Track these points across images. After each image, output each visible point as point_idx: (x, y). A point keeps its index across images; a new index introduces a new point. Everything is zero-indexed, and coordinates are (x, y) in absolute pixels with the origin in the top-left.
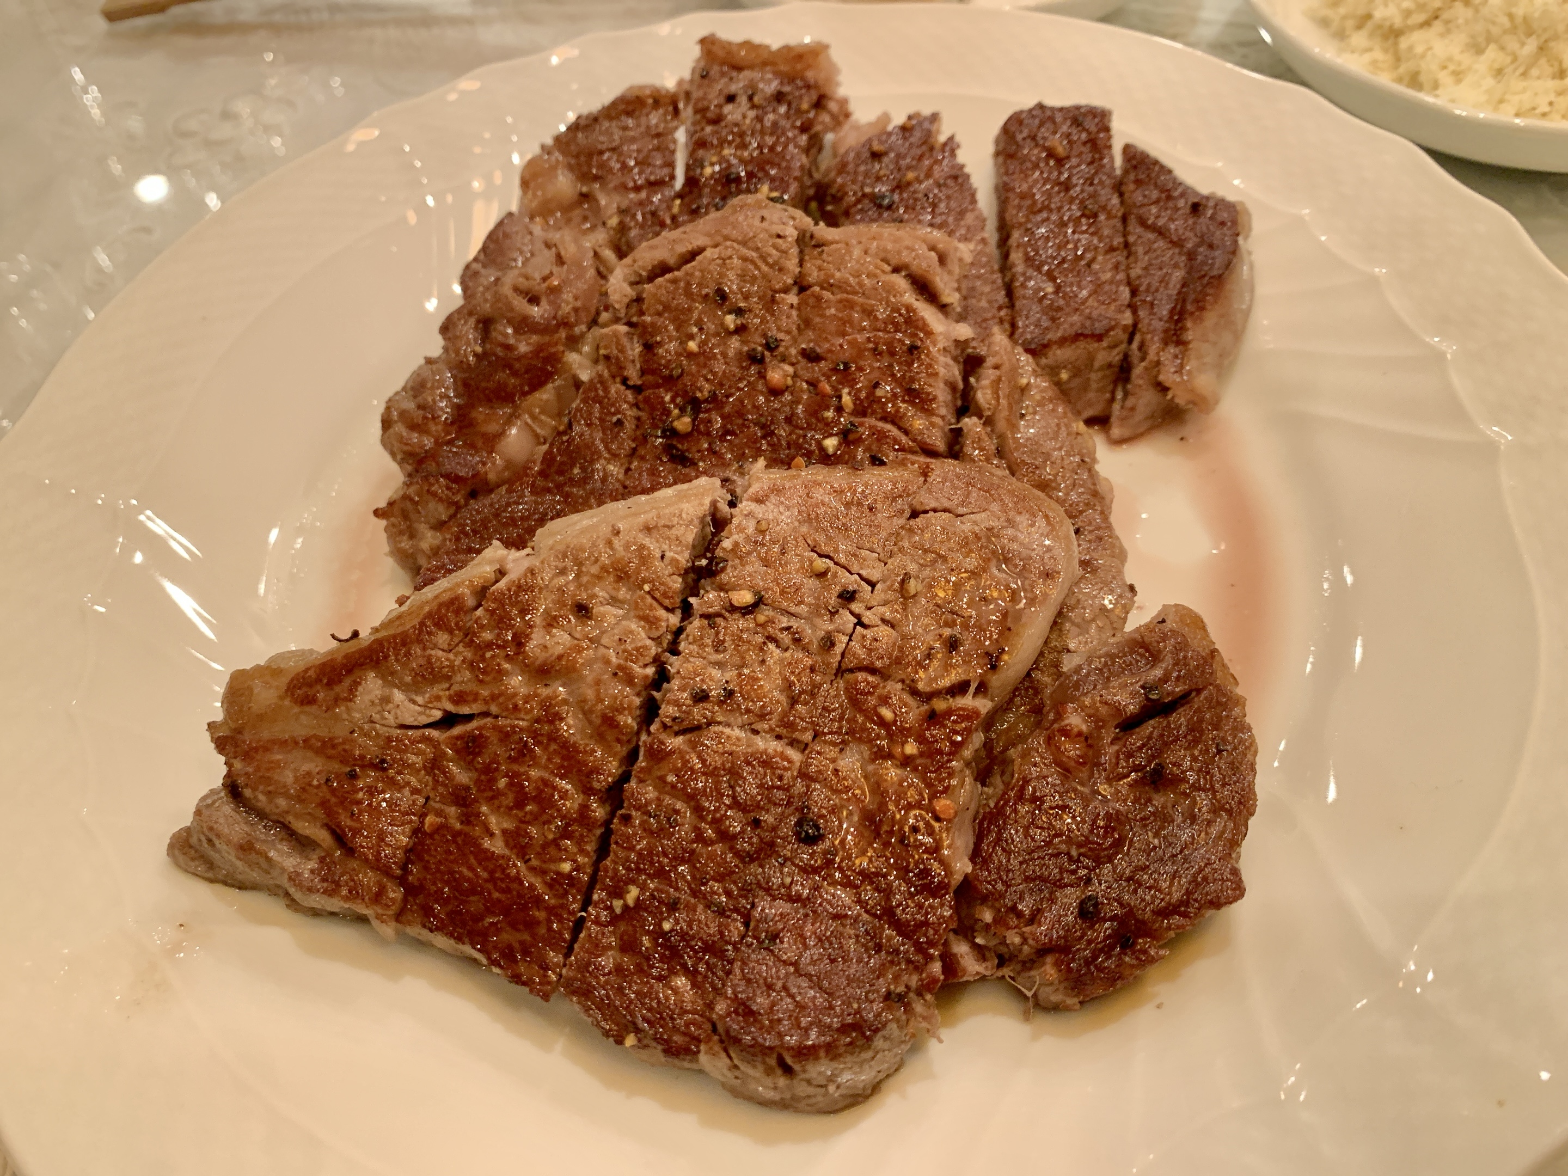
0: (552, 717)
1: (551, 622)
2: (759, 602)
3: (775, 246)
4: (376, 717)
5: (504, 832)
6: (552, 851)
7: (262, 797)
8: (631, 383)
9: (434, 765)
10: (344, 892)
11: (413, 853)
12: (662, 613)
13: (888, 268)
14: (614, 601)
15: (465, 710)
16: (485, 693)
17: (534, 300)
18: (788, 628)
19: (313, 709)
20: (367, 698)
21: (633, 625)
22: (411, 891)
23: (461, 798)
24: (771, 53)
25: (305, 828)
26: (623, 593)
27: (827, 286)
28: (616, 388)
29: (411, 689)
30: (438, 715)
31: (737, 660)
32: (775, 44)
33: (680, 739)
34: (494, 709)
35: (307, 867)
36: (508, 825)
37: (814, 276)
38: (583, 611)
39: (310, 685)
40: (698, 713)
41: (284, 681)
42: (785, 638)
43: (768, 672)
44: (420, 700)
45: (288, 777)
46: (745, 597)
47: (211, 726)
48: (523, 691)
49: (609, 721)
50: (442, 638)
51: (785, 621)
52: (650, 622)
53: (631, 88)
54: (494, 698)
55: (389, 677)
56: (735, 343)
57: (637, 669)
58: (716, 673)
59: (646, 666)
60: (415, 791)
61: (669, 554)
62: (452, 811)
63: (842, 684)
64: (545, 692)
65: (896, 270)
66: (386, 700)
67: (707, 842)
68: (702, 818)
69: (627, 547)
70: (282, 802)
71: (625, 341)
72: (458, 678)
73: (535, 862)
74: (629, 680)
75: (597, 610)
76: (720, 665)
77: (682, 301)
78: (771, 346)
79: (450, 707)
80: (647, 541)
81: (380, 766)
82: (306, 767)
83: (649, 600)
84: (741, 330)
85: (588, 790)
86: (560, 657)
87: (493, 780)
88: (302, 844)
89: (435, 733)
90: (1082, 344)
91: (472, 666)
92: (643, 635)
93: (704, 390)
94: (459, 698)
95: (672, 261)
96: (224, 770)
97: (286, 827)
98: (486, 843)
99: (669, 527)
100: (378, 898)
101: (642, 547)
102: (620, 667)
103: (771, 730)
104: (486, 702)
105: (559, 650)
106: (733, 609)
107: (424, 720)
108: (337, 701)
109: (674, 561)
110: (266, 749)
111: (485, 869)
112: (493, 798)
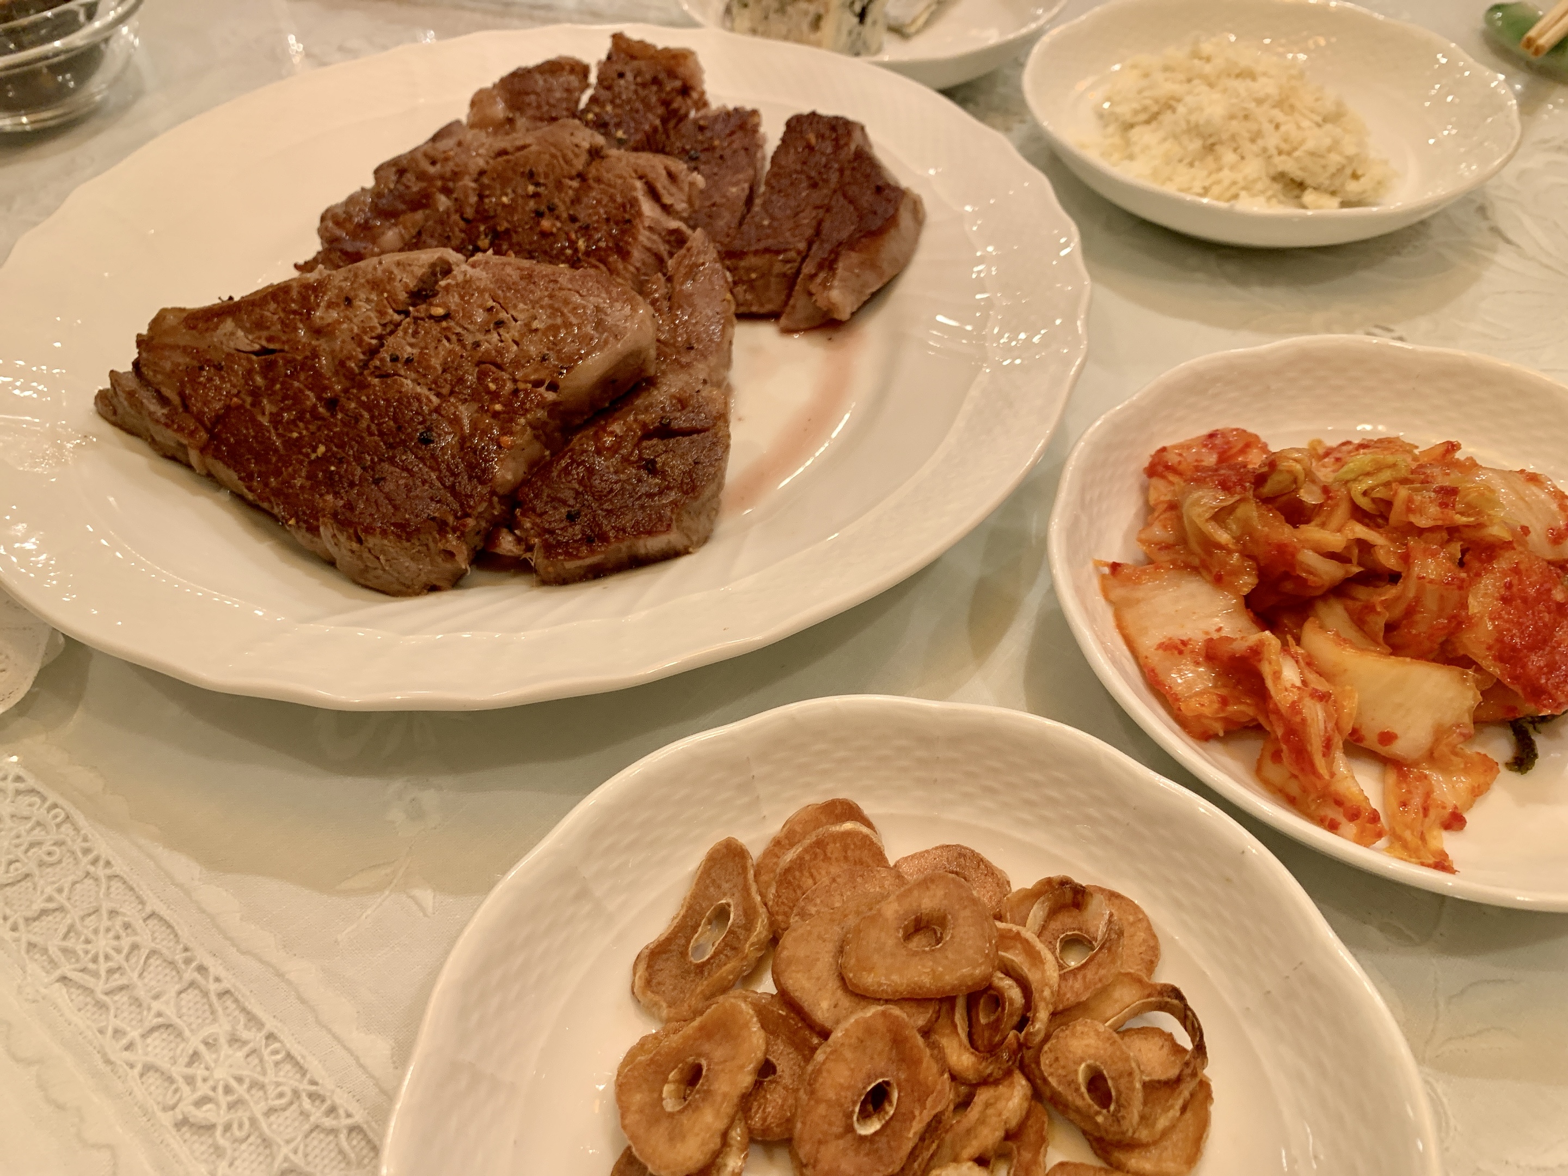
0: (315, 355)
1: (330, 305)
2: (447, 316)
3: (573, 151)
4: (225, 342)
5: (271, 414)
6: (291, 427)
7: (151, 373)
8: (465, 216)
9: (249, 373)
10: (175, 426)
11: (219, 419)
12: (391, 311)
13: (634, 175)
14: (368, 301)
15: (271, 346)
16: (284, 338)
17: (434, 163)
18: (457, 334)
19: (194, 332)
20: (224, 331)
21: (372, 314)
22: (213, 436)
23: (255, 394)
24: (656, 51)
25: (167, 392)
26: (374, 297)
27: (598, 180)
28: (456, 217)
29: (247, 331)
30: (257, 347)
31: (422, 344)
32: (660, 46)
33: (377, 380)
34: (286, 348)
35: (160, 411)
36: (274, 410)
37: (593, 172)
38: (349, 301)
39: (197, 319)
40: (389, 367)
41: (185, 315)
42: (454, 338)
43: (437, 355)
44: (250, 337)
45: (168, 366)
46: (440, 311)
47: (139, 335)
48: (304, 340)
49: (342, 364)
50: (273, 306)
51: (459, 330)
52: (382, 313)
53: (560, 57)
54: (288, 341)
55: (239, 324)
56: (532, 204)
57: (366, 338)
58: (409, 349)
59: (372, 338)
60: (234, 386)
61: (404, 280)
62: (249, 400)
63: (477, 369)
64: (314, 343)
65: (641, 178)
66: (232, 334)
67: (371, 434)
68: (373, 422)
69: (384, 271)
70: (160, 377)
71: (470, 192)
72: (273, 328)
73: (281, 431)
74: (360, 343)
75: (357, 303)
76: (412, 345)
77: (510, 174)
78: (552, 209)
79: (264, 343)
80: (396, 271)
81: (219, 368)
82: (181, 360)
83: (385, 302)
84: (536, 195)
85: (319, 398)
86: (329, 325)
87: (273, 385)
88: (163, 400)
89: (254, 357)
90: (767, 256)
91: (282, 322)
92: (376, 320)
93: (503, 226)
94: (270, 339)
95: (510, 149)
96: (136, 356)
97: (158, 392)
98: (260, 418)
99: (410, 265)
100: (192, 434)
101: (391, 273)
102: (357, 335)
103: (427, 384)
104: (284, 343)
105: (330, 321)
106: (431, 317)
107: (248, 349)
108: (207, 330)
109: (406, 285)
110: (162, 349)
111: (254, 431)
112: (271, 395)
